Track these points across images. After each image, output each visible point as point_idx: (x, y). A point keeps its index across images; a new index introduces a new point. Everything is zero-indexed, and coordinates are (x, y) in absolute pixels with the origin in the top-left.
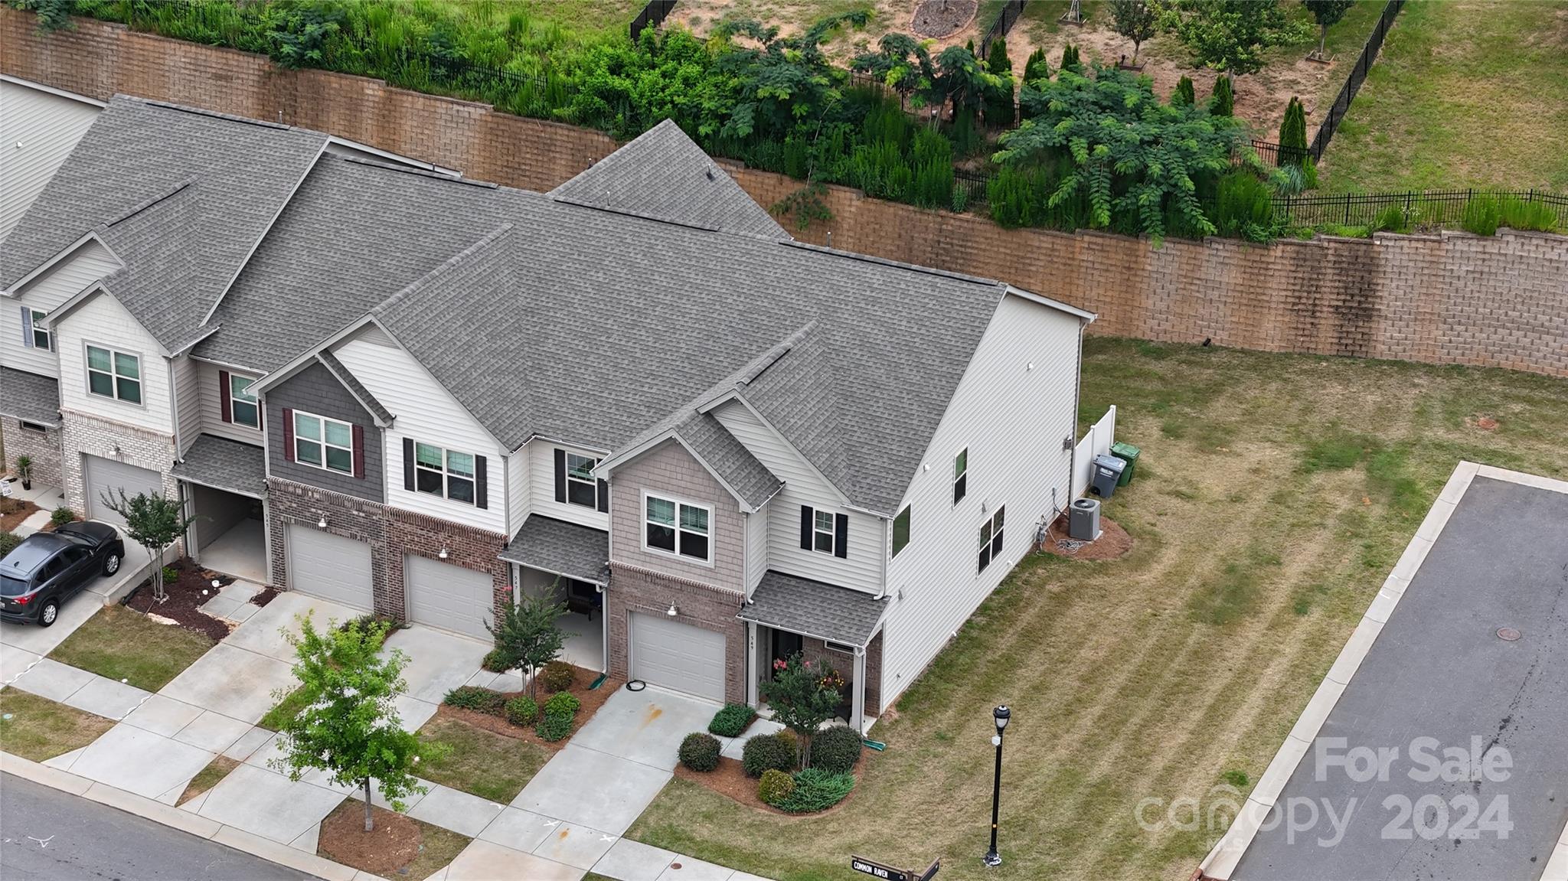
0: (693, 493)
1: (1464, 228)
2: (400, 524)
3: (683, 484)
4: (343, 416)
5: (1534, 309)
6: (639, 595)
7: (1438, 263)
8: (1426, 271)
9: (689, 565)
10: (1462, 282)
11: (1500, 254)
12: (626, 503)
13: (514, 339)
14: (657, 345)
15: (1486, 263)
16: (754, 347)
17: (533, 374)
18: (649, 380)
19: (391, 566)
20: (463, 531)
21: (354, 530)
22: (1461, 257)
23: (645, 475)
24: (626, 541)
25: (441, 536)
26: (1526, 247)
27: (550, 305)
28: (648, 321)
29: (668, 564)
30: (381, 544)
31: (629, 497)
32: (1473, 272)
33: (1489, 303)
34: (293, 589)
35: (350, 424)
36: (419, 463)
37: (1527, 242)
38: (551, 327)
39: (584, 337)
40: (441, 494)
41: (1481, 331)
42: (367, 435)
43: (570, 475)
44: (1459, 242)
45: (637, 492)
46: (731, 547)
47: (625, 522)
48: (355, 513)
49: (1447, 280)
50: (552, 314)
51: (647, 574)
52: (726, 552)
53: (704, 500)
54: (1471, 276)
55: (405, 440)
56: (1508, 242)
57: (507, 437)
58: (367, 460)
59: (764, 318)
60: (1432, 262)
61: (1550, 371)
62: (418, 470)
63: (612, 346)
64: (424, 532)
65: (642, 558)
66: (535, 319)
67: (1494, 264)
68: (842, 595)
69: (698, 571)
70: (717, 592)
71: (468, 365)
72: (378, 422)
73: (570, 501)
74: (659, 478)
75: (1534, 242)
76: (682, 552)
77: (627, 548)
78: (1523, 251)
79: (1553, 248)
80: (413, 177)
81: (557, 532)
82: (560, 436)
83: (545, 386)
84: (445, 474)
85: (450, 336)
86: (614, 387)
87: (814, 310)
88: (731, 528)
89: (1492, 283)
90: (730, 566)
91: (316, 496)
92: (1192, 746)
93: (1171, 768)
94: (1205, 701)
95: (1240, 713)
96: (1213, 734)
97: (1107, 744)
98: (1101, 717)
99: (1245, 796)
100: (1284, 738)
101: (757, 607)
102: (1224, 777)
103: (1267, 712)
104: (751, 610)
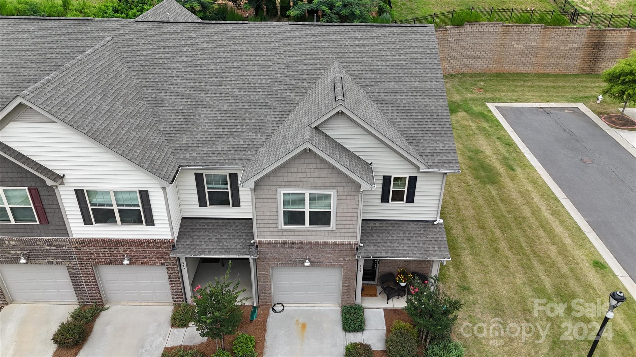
0: (319, 184)
1: (453, 25)
2: (86, 248)
3: (312, 180)
4: (18, 183)
5: (475, 50)
6: (279, 256)
7: (446, 38)
8: (442, 42)
9: (316, 231)
10: (453, 44)
11: (465, 32)
12: (266, 201)
13: (141, 105)
14: (242, 93)
15: (461, 36)
16: (305, 84)
17: (162, 126)
18: (247, 115)
19: (85, 275)
20: (138, 243)
21: (50, 259)
22: (453, 35)
23: (281, 179)
24: (267, 225)
25: (121, 250)
26: (473, 28)
27: (157, 80)
28: (229, 79)
29: (300, 233)
30: (73, 263)
31: (268, 196)
32: (456, 40)
33: (461, 51)
34: (12, 302)
35: (26, 188)
36: (92, 205)
37: (473, 26)
38: (163, 94)
39: (189, 96)
40: (115, 222)
41: (458, 61)
42: (42, 193)
43: (208, 188)
44: (452, 30)
45: (274, 192)
46: (348, 215)
47: (266, 213)
48: (48, 248)
49: (449, 44)
50: (160, 86)
51: (285, 243)
52: (344, 218)
53: (327, 187)
54: (456, 41)
55: (76, 191)
56: (467, 27)
57: (163, 173)
58: (47, 211)
59: (302, 66)
60: (444, 38)
61: (480, 71)
62: (92, 209)
63: (211, 98)
64: (107, 250)
65: (280, 233)
66: (149, 91)
67: (463, 36)
68: (413, 225)
69: (323, 234)
70: (338, 244)
71: (115, 126)
72: (49, 182)
73: (211, 204)
74: (292, 179)
75: (476, 26)
76: (311, 223)
77: (268, 229)
78: (472, 30)
79: (481, 27)
80: (32, 21)
81: (206, 227)
82: (200, 164)
83: (174, 132)
84: (116, 209)
85: (95, 107)
86: (225, 124)
87: (331, 56)
88: (349, 202)
89: (462, 43)
90: (347, 226)
91: (12, 243)
92: (563, 252)
93: (572, 270)
94: (535, 223)
95: (554, 226)
96: (561, 242)
97: (532, 264)
98: (511, 248)
99: (614, 275)
100: (584, 233)
101: (366, 247)
102: (595, 266)
103: (562, 222)
104: (363, 251)
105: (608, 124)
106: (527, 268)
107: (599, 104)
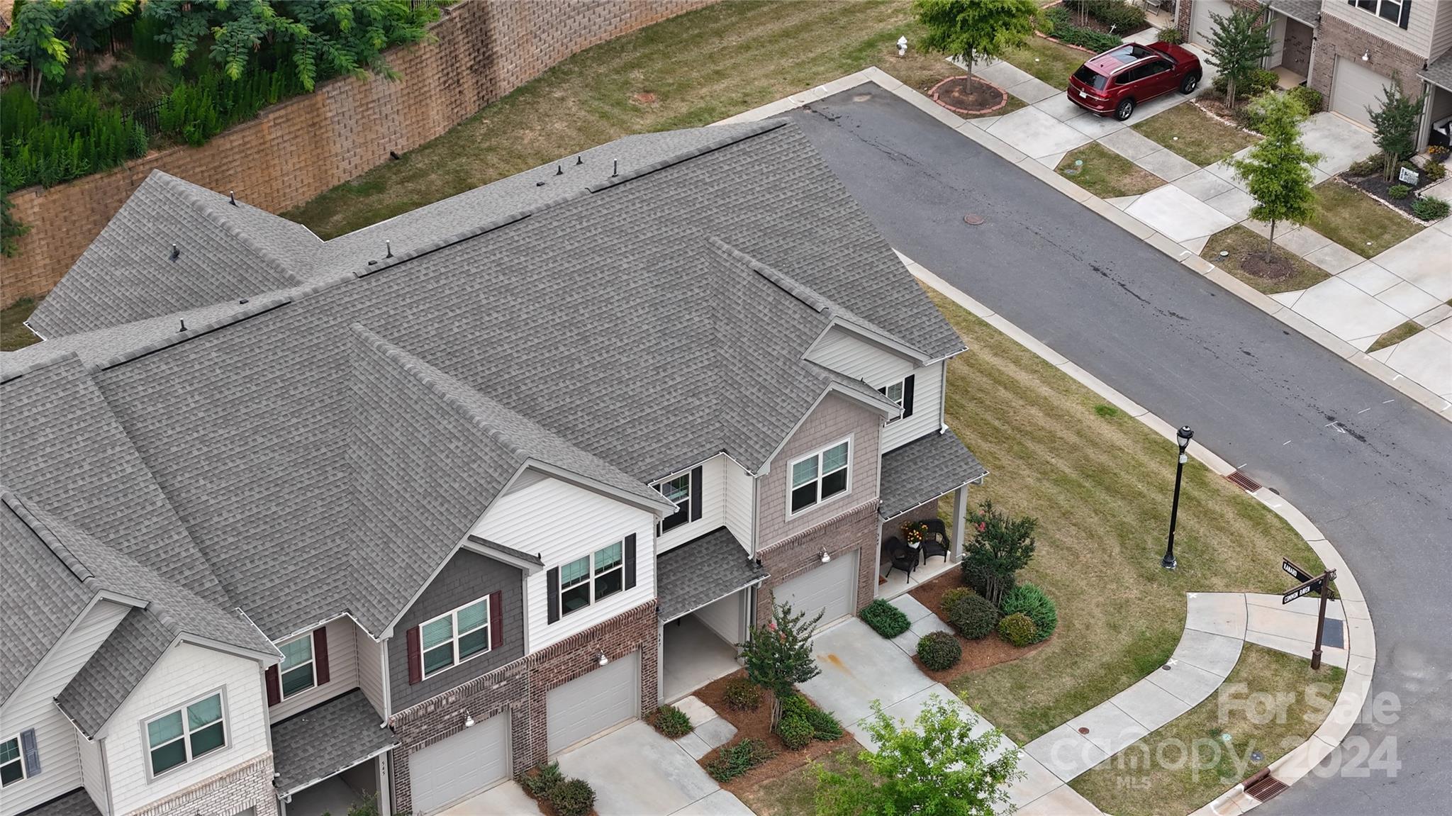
0: (834, 433)
4: (479, 593)
6: (786, 565)
9: (830, 505)
12: (774, 485)
19: (535, 714)
24: (772, 523)
25: (591, 645)
29: (812, 517)
30: (524, 700)
31: (777, 477)
35: (488, 597)
36: (564, 587)
40: (587, 603)
47: (772, 504)
48: (496, 687)
51: (794, 540)
53: (843, 434)
55: (549, 573)
58: (506, 622)
61: (605, 36)
62: (563, 594)
64: (573, 654)
65: (786, 529)
69: (838, 505)
73: (664, 530)
74: (804, 441)
76: (824, 496)
77: (772, 529)
84: (592, 580)
88: (867, 444)
91: (451, 700)
92: (1051, 411)
93: (1079, 433)
94: (985, 382)
95: (1011, 374)
96: (1038, 396)
97: (1027, 448)
98: (984, 436)
99: (1131, 418)
100: (1058, 370)
101: (886, 502)
102: (1103, 416)
103: (1017, 362)
104: (886, 509)
105: (954, 112)
106: (1026, 456)
107: (903, 57)
